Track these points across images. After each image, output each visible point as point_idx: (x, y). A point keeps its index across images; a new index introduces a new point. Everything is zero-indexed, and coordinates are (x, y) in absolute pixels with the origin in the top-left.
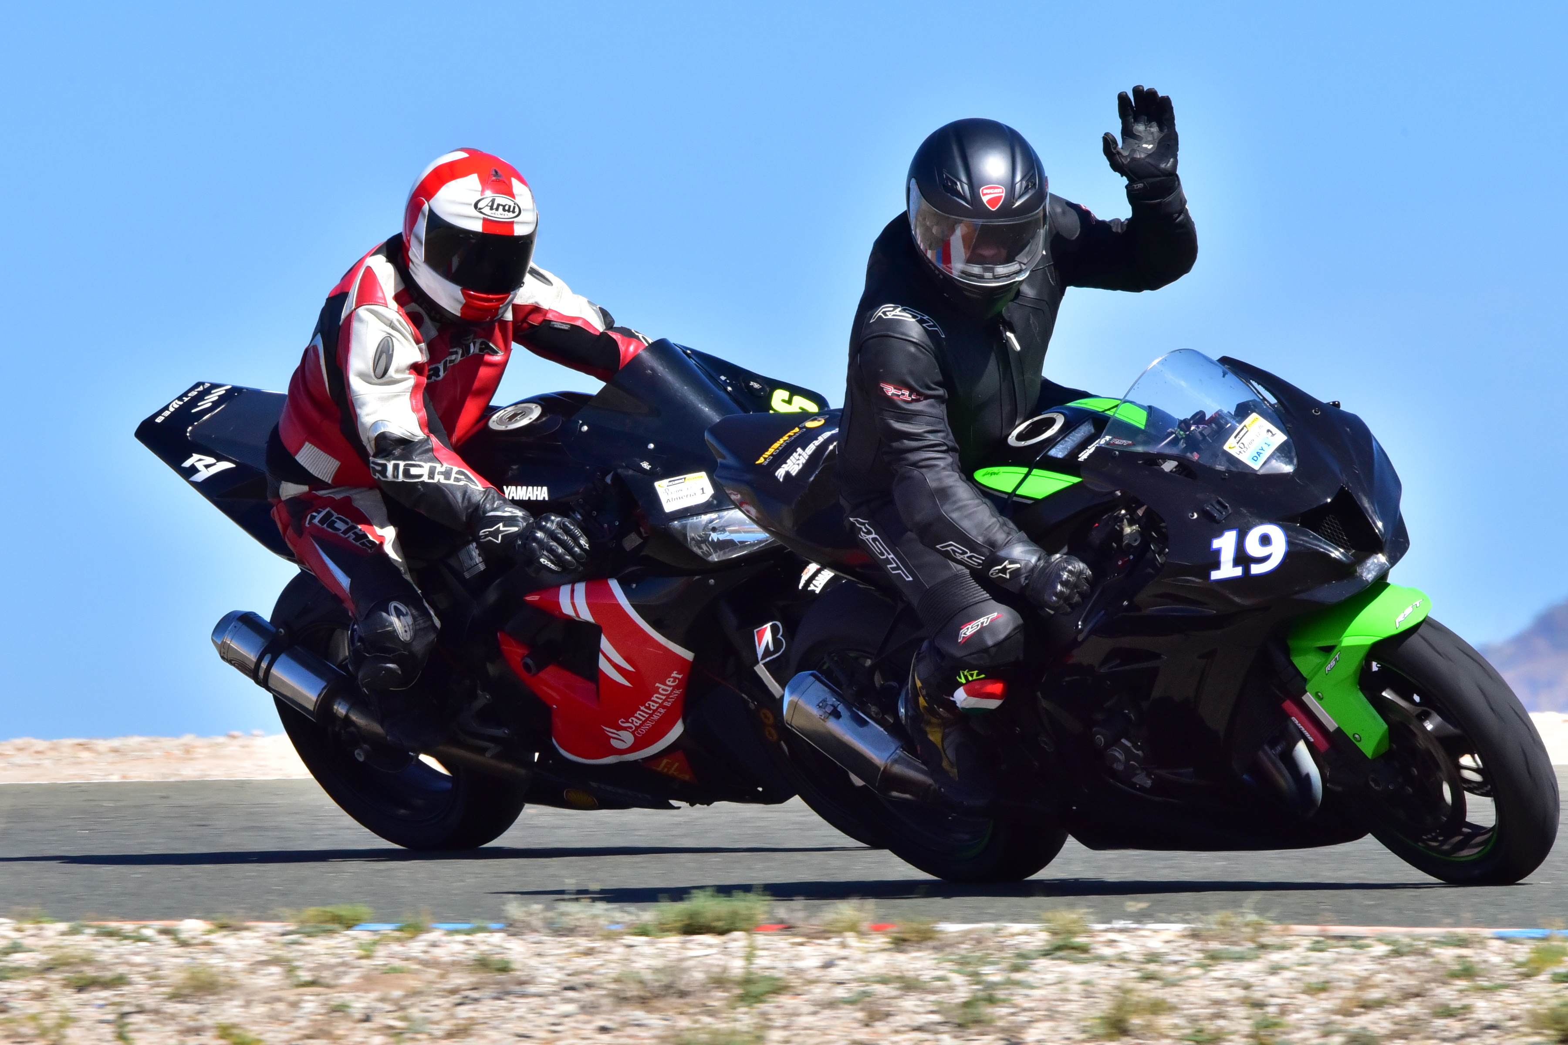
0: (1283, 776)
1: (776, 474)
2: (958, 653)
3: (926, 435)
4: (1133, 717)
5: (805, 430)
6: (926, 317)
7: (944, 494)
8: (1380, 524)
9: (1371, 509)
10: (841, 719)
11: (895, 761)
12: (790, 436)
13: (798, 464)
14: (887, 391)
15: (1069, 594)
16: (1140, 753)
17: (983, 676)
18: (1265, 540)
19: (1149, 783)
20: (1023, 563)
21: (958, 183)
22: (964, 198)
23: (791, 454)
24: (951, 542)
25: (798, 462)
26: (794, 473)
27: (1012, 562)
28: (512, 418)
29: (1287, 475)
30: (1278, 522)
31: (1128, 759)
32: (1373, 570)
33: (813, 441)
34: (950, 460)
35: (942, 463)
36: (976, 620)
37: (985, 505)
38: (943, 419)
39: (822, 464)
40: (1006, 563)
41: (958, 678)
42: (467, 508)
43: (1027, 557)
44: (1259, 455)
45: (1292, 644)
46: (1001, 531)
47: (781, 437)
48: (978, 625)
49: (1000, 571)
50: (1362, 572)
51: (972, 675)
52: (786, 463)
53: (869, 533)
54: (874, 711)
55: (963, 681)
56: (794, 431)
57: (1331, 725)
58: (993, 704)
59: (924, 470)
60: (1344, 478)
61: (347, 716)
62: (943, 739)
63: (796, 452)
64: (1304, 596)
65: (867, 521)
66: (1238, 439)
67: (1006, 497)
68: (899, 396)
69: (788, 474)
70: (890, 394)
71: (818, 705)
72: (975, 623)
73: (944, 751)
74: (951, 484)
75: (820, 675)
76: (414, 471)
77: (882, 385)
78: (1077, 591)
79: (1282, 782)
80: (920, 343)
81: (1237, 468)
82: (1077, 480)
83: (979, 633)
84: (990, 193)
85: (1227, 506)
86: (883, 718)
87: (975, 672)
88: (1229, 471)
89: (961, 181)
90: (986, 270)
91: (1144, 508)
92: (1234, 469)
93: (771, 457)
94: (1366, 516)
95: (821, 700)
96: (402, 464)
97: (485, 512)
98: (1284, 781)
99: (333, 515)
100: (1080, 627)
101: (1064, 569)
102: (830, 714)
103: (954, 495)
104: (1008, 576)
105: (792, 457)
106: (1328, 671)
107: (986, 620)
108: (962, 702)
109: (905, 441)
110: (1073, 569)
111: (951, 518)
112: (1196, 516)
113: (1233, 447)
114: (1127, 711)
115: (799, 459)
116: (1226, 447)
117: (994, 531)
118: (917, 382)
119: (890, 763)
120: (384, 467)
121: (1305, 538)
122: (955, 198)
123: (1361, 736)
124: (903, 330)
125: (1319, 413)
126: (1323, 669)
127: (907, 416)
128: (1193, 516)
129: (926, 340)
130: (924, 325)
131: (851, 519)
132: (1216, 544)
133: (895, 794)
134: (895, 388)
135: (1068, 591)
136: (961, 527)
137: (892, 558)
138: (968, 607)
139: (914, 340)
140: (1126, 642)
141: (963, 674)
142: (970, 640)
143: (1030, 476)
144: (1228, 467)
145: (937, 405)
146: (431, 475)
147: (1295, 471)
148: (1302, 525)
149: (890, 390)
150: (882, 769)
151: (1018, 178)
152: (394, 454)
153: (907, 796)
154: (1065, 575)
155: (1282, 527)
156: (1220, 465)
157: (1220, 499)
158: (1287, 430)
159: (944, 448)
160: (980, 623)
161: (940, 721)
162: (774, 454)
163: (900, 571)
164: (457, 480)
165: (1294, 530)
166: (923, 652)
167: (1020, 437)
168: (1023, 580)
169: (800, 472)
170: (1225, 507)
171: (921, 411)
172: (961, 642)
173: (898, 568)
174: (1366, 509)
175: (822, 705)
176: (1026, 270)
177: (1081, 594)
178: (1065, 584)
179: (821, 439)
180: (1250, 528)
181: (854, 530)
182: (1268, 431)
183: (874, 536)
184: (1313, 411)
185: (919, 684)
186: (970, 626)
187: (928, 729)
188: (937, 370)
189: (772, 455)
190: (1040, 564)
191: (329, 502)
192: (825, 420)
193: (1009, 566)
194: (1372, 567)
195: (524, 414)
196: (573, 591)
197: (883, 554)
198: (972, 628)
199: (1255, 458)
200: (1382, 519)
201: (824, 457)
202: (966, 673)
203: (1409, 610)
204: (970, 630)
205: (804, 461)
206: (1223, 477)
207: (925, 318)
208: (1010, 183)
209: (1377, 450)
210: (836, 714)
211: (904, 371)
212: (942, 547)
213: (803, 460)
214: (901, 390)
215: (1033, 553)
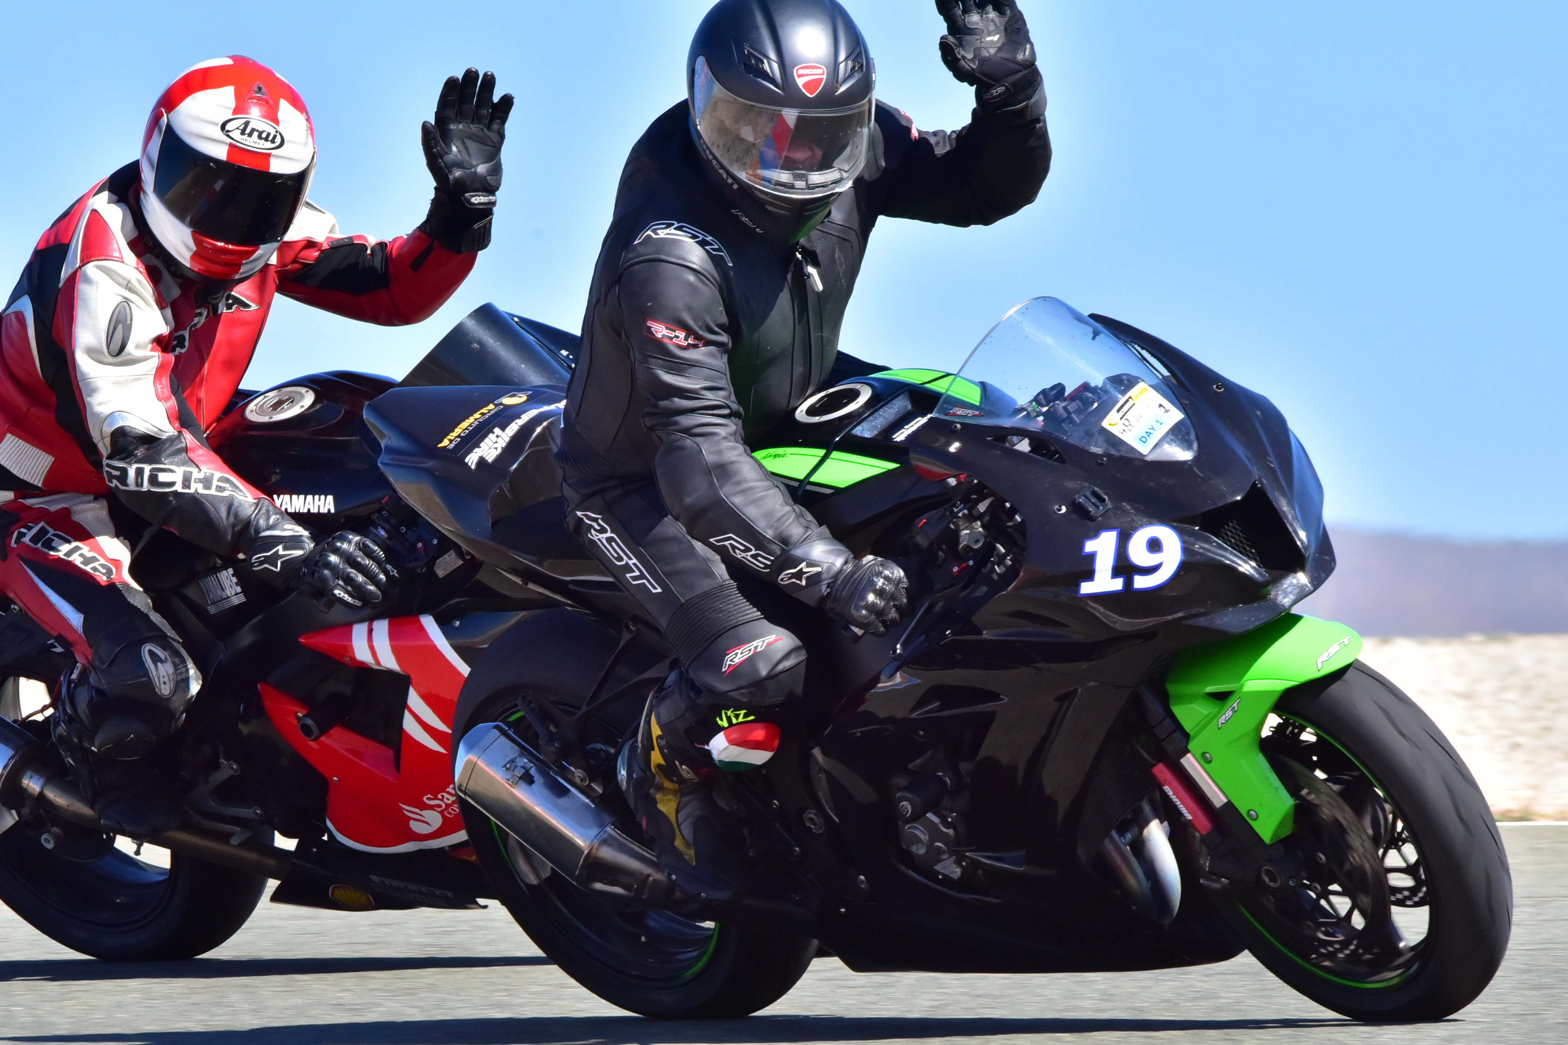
0: (1134, 873)
1: (466, 460)
2: (723, 687)
3: (704, 392)
4: (948, 781)
5: (502, 407)
6: (709, 238)
7: (723, 471)
8: (1303, 535)
9: (1291, 513)
10: (533, 785)
11: (604, 842)
12: (483, 414)
13: (496, 448)
14: (656, 332)
15: (884, 607)
16: (951, 832)
17: (752, 718)
18: (1154, 545)
19: (956, 872)
20: (825, 566)
21: (765, 61)
22: (772, 81)
23: (485, 436)
24: (731, 535)
25: (496, 445)
26: (490, 459)
27: (810, 564)
28: (277, 405)
29: (1184, 463)
30: (1171, 523)
31: (932, 840)
32: (1291, 593)
33: (514, 420)
34: (732, 428)
35: (722, 431)
36: (749, 643)
37: (776, 488)
38: (725, 375)
39: (528, 449)
40: (803, 565)
41: (718, 719)
42: (234, 526)
43: (831, 559)
44: (1149, 435)
45: (1173, 689)
46: (796, 524)
47: (472, 415)
48: (750, 650)
49: (793, 576)
50: (1277, 595)
51: (737, 716)
52: (479, 447)
53: (603, 531)
54: (579, 776)
55: (725, 724)
56: (488, 408)
57: (1218, 799)
58: (760, 757)
59: (699, 440)
60: (1256, 473)
61: (41, 794)
62: (677, 812)
63: (493, 433)
64: (1202, 622)
65: (600, 517)
66: (1121, 413)
67: (796, 484)
68: (671, 338)
69: (482, 461)
70: (659, 335)
71: (505, 766)
72: (746, 647)
73: (679, 826)
74: (734, 459)
75: (507, 729)
76: (163, 477)
77: (650, 323)
78: (894, 604)
79: (1132, 882)
80: (703, 271)
81: (1119, 451)
82: (892, 466)
83: (751, 661)
84: (807, 75)
85: (1105, 499)
86: (589, 786)
87: (743, 712)
88: (1107, 454)
89: (768, 58)
90: (797, 177)
91: (987, 502)
92: (1113, 452)
93: (459, 439)
94: (1284, 523)
95: (508, 760)
96: (147, 468)
97: (258, 531)
98: (1135, 880)
99: (48, 532)
100: (898, 651)
101: (879, 574)
102: (520, 778)
103: (737, 473)
104: (804, 583)
105: (487, 440)
106: (1222, 723)
107: (760, 644)
108: (720, 752)
109: (676, 399)
110: (890, 575)
111: (732, 504)
112: (1064, 509)
113: (1115, 425)
114: (941, 774)
115: (496, 442)
116: (1105, 424)
117: (788, 522)
118: (695, 320)
119: (597, 844)
120: (124, 472)
121: (1206, 546)
122: (760, 80)
123: (1259, 814)
124: (679, 252)
125: (1222, 390)
126: (1214, 722)
127: (680, 366)
128: (1060, 510)
129: (710, 267)
130: (707, 247)
131: (579, 513)
132: (1090, 546)
133: (599, 886)
134: (667, 328)
135: (883, 603)
136: (745, 516)
137: (635, 564)
138: (736, 626)
139: (694, 266)
140: (956, 677)
141: (726, 714)
142: (736, 670)
143: (828, 459)
144: (1106, 450)
145: (719, 356)
146: (186, 483)
147: (1196, 459)
148: (1202, 529)
149: (660, 331)
150: (586, 852)
151: (842, 56)
152: (135, 456)
153: (617, 890)
154: (880, 582)
155: (1176, 529)
156: (1096, 446)
157: (1096, 489)
158: (1183, 408)
159: (727, 411)
160: (752, 648)
161: (677, 786)
162: (462, 435)
163: (644, 581)
164: (220, 489)
165: (1192, 534)
166: (670, 686)
167: (811, 412)
168: (824, 588)
169: (499, 458)
170: (1102, 500)
171: (698, 361)
172: (726, 671)
173: (642, 576)
174: (1284, 512)
175: (510, 766)
176: (848, 178)
177: (898, 608)
178: (880, 593)
179: (525, 418)
180: (1135, 529)
181: (581, 527)
182: (1161, 406)
183: (609, 534)
184: (1215, 386)
185: (656, 731)
186: (740, 651)
187: (658, 796)
188: (721, 308)
189: (459, 436)
190: (847, 569)
191: (42, 514)
192: (527, 396)
193: (805, 570)
194: (1290, 589)
195: (292, 401)
196: (370, 631)
197: (620, 559)
198: (742, 653)
199: (1144, 439)
200: (1305, 529)
201: (531, 440)
202: (729, 713)
203: (1334, 648)
204: (739, 656)
205: (504, 445)
206: (1100, 461)
207: (707, 239)
208: (833, 62)
209: (1296, 444)
210: (528, 779)
211: (680, 305)
212: (718, 541)
213: (502, 443)
214: (674, 331)
215: (838, 554)
